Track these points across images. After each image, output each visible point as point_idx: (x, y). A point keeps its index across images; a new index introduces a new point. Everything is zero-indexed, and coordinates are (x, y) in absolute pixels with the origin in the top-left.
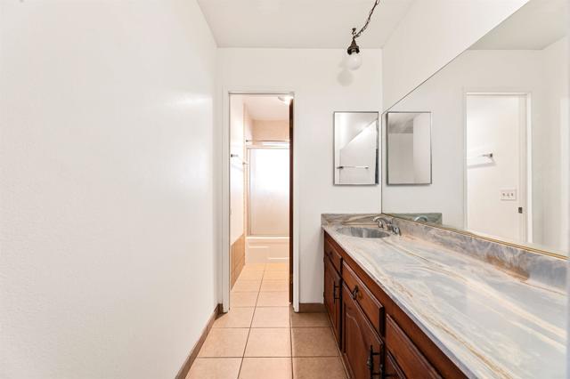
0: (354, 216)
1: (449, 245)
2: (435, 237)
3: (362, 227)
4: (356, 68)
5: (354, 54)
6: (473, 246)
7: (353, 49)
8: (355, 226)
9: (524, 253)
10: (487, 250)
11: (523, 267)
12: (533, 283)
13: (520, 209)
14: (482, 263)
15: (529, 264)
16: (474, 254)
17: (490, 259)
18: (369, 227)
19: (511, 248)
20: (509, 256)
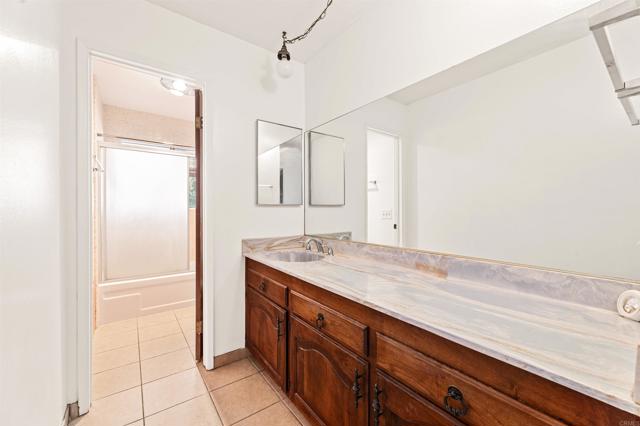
0: (277, 239)
1: (383, 259)
2: (367, 253)
3: (289, 251)
4: (286, 77)
5: (285, 60)
6: (403, 258)
7: (283, 55)
8: (282, 251)
9: (443, 258)
10: (415, 260)
11: (443, 268)
12: (451, 279)
13: (395, 226)
14: (412, 271)
15: (447, 266)
16: (405, 264)
17: (418, 266)
18: (297, 250)
19: (433, 255)
20: (432, 262)
